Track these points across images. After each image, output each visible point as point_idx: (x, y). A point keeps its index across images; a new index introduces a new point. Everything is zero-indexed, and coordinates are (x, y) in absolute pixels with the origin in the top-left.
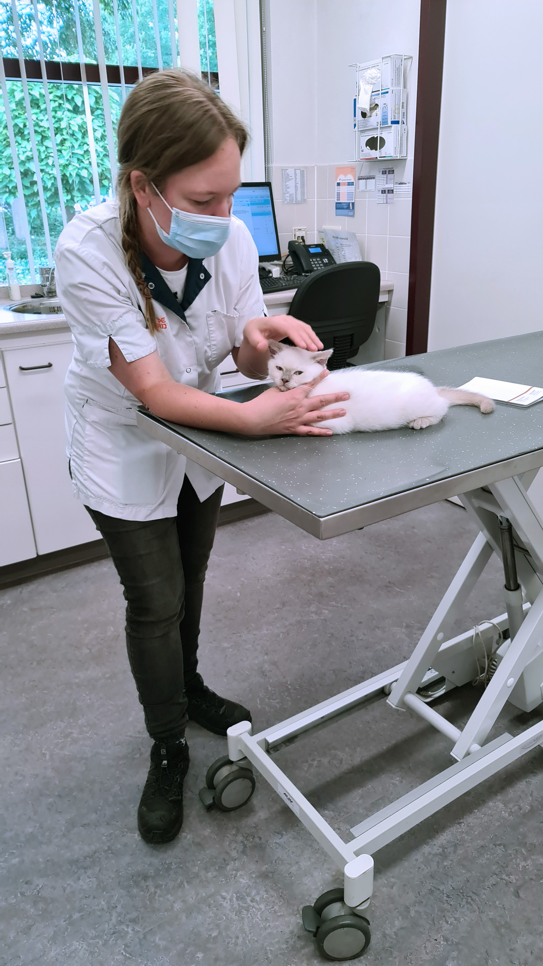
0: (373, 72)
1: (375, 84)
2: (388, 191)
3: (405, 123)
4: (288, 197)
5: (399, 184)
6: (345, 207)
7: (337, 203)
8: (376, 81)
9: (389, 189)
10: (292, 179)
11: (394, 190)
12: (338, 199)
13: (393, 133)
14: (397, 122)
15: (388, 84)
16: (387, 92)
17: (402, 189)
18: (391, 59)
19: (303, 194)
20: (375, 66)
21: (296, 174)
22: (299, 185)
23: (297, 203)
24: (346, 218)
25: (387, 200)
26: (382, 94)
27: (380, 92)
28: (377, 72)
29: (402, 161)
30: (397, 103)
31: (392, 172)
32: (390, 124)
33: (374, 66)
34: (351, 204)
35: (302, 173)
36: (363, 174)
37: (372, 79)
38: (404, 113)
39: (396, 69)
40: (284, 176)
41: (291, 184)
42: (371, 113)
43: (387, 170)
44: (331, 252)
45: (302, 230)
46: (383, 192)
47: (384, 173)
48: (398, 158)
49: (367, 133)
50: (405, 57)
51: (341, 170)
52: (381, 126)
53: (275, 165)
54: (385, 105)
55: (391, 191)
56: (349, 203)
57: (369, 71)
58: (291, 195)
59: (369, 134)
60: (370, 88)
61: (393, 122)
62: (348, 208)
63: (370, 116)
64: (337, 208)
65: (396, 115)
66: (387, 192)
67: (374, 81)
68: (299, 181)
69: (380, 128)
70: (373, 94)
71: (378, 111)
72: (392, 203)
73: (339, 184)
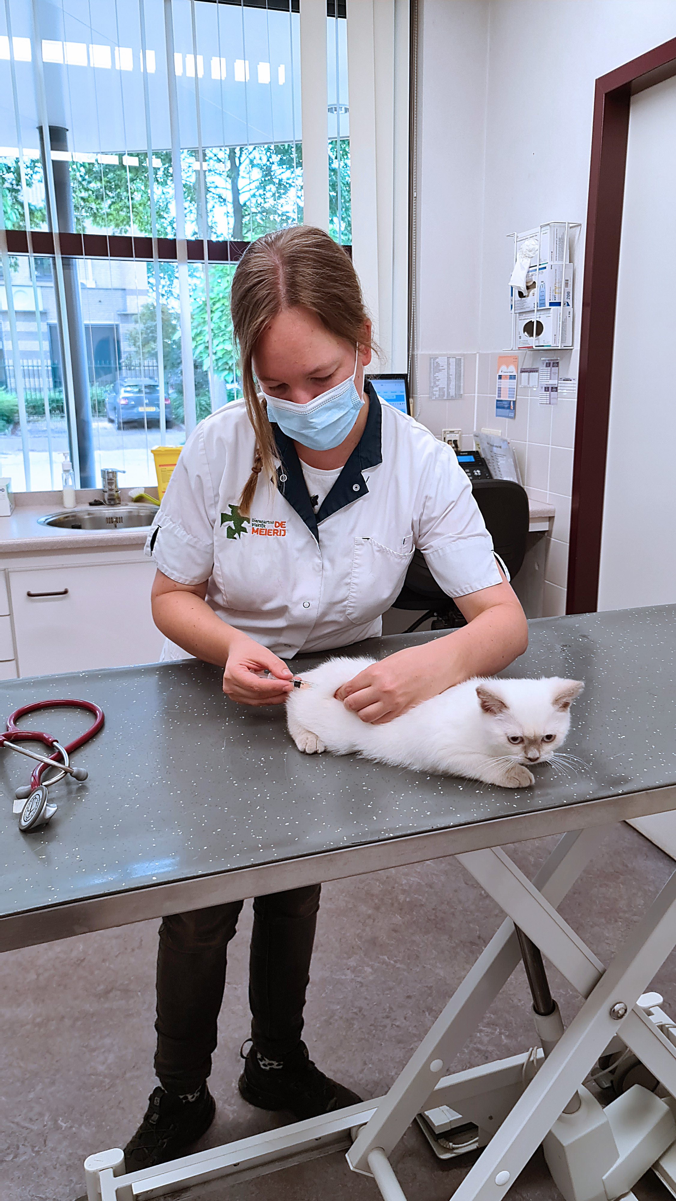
0: (531, 244)
1: (532, 257)
2: (552, 388)
3: (571, 304)
4: (437, 391)
5: (564, 380)
6: (506, 406)
7: (497, 401)
8: (534, 253)
9: (553, 386)
10: (444, 369)
11: (559, 388)
12: (499, 396)
13: (552, 316)
14: (559, 304)
15: (546, 258)
16: (545, 268)
17: (566, 387)
18: (550, 227)
19: (458, 387)
20: (533, 237)
21: (449, 364)
22: (453, 377)
23: (450, 399)
24: (507, 419)
25: (550, 400)
26: (540, 269)
27: (537, 268)
28: (535, 244)
29: (566, 351)
30: (557, 281)
31: (556, 364)
32: (547, 306)
33: (531, 236)
34: (512, 403)
35: (458, 363)
36: (527, 366)
37: (530, 251)
38: (568, 293)
39: (558, 239)
40: (432, 365)
41: (442, 376)
42: (529, 293)
43: (552, 362)
44: (487, 462)
45: (455, 432)
46: (547, 389)
47: (548, 365)
48: (559, 348)
49: (524, 316)
50: (571, 225)
51: (503, 359)
52: (539, 308)
53: (420, 352)
54: (543, 283)
55: (555, 389)
56: (511, 401)
57: (527, 242)
58: (441, 389)
59: (526, 318)
60: (527, 262)
61: (551, 304)
62: (509, 408)
63: (528, 296)
64: (497, 407)
65: (557, 295)
66: (550, 389)
67: (531, 254)
68: (453, 371)
69: (538, 310)
70: (531, 269)
71: (536, 291)
72: (556, 404)
73: (500, 377)
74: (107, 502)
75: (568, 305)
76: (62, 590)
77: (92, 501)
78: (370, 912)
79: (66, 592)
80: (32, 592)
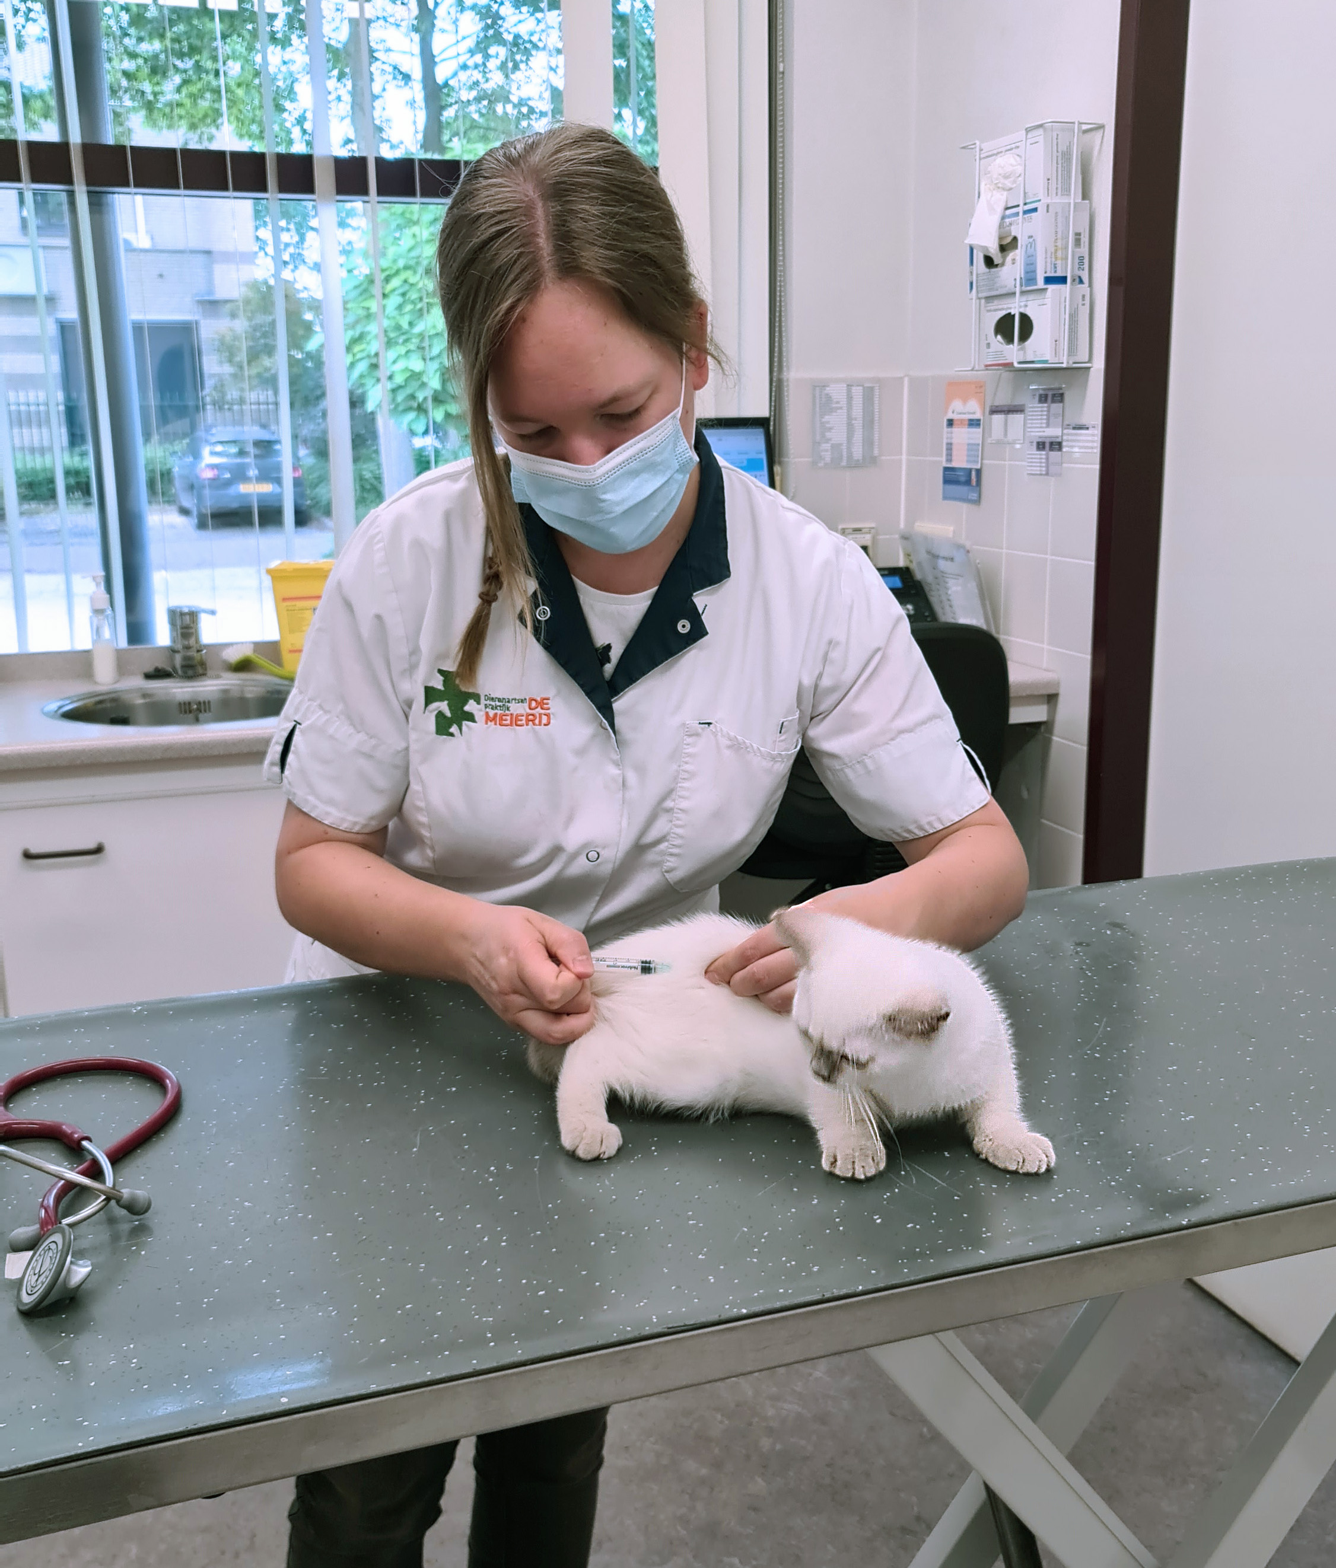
0: (1007, 162)
1: (1011, 189)
2: (1051, 444)
3: (1086, 279)
4: (827, 451)
5: (1074, 428)
6: (963, 479)
7: (946, 469)
8: (1014, 182)
9: (1054, 440)
10: (841, 408)
11: (1064, 444)
12: (949, 460)
13: (1049, 305)
14: (1063, 280)
15: (1038, 190)
16: (1035, 210)
17: (1078, 441)
18: (1045, 130)
19: (868, 442)
20: (1011, 149)
21: (850, 398)
22: (858, 424)
23: (854, 465)
24: (964, 505)
25: (1047, 467)
26: (1025, 212)
27: (1020, 210)
28: (1014, 163)
29: (1077, 373)
30: (1060, 234)
31: (1058, 397)
32: (1041, 283)
33: (1009, 147)
34: (974, 473)
35: (869, 395)
36: (1003, 399)
37: (1006, 177)
38: (1081, 258)
39: (1060, 154)
40: (818, 401)
41: (837, 421)
42: (1004, 258)
43: (1050, 393)
44: (926, 589)
45: (864, 530)
46: (1041, 446)
47: (1043, 399)
48: (1064, 365)
49: (995, 304)
50: (1084, 127)
51: (956, 388)
52: (1024, 288)
53: (793, 375)
54: (1031, 240)
55: (1056, 445)
56: (970, 470)
57: (999, 160)
58: (836, 447)
59: (1000, 307)
60: (1000, 199)
61: (1049, 280)
62: (968, 482)
63: (1003, 264)
64: (947, 481)
65: (1059, 262)
66: (1047, 446)
67: (1008, 183)
68: (858, 411)
69: (1023, 293)
70: (1008, 212)
71: (1017, 255)
72: (1060, 475)
73: (950, 423)
74: (180, 672)
75: (1081, 282)
76: (91, 845)
77: (149, 668)
78: (704, 1471)
79: (99, 850)
80: (34, 850)
